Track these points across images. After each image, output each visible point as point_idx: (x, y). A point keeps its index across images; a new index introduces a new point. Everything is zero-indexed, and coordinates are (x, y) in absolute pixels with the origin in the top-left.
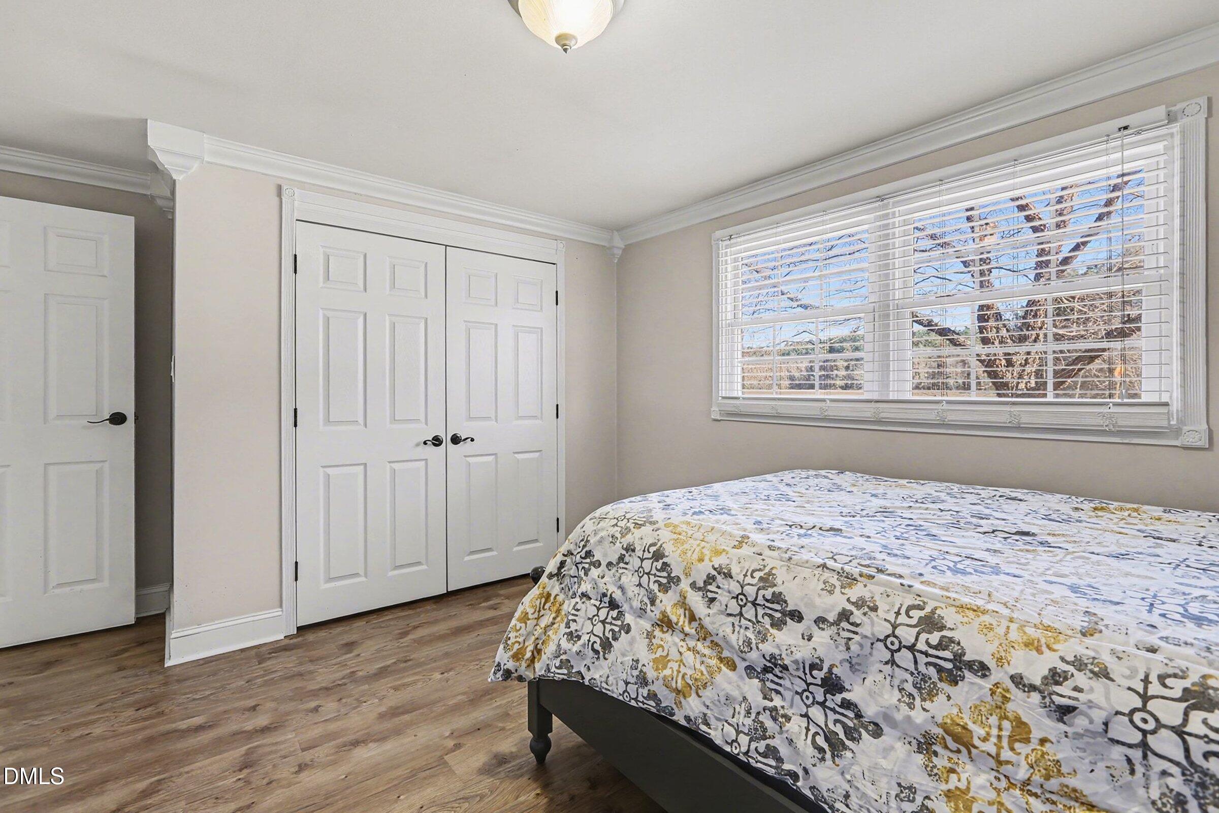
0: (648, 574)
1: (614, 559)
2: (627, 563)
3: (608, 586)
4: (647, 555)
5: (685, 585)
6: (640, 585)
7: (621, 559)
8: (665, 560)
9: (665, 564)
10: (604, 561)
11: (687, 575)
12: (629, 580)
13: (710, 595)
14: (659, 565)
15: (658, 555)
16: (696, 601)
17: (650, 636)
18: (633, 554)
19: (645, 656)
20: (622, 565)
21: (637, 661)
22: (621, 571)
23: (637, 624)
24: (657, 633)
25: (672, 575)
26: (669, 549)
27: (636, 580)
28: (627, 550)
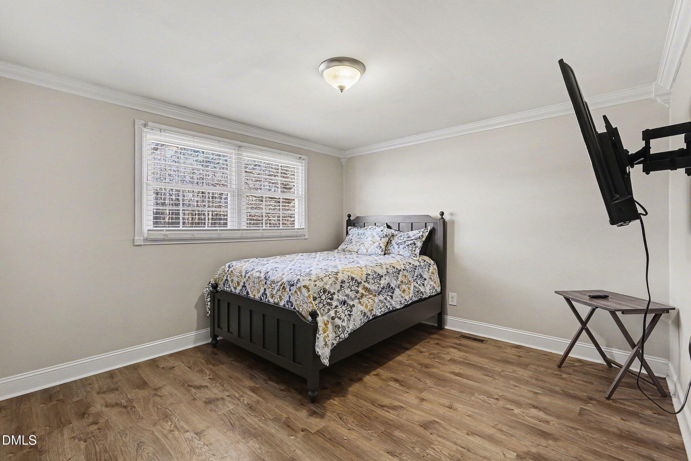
0: (353, 286)
1: (339, 288)
2: (344, 287)
3: (342, 298)
4: (349, 281)
5: (363, 283)
6: (351, 291)
7: (341, 286)
8: (355, 279)
9: (356, 280)
10: (335, 291)
11: (362, 280)
12: (348, 291)
13: (368, 282)
14: (354, 281)
15: (353, 279)
16: (366, 285)
17: (360, 303)
18: (345, 283)
19: (362, 308)
20: (342, 289)
21: (362, 311)
22: (343, 291)
23: (355, 302)
24: (361, 300)
25: (359, 282)
26: (354, 276)
27: (349, 290)
28: (342, 283)
